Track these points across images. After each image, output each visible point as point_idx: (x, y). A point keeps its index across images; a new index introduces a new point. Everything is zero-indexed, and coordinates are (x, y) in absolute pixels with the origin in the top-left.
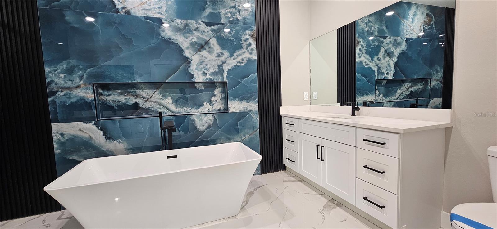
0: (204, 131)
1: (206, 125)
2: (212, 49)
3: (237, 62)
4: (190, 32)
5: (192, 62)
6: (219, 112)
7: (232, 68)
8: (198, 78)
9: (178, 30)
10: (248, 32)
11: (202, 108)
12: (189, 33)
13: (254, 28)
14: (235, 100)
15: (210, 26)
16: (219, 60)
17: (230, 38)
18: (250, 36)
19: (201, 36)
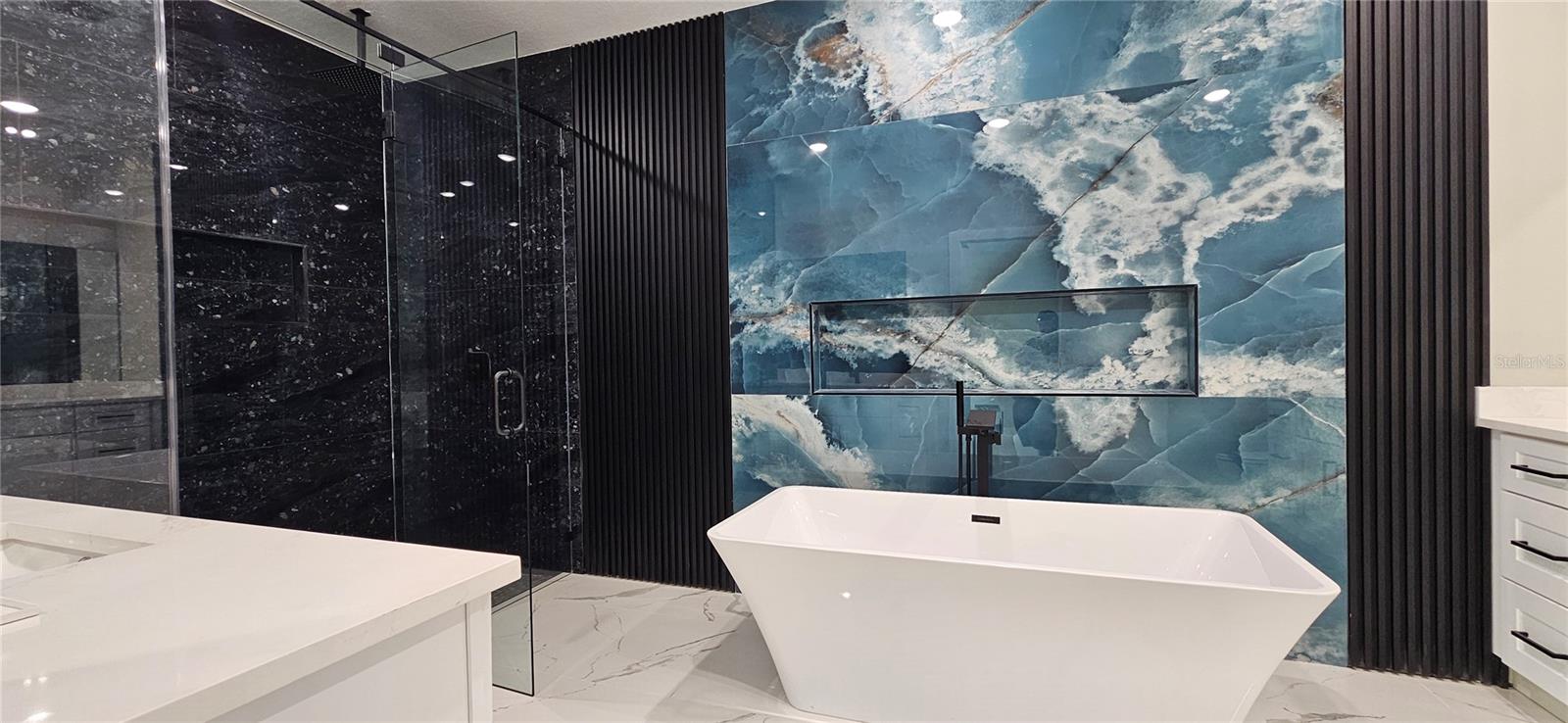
0: (1095, 455)
1: (1107, 434)
2: (1141, 177)
3: (1247, 211)
4: (1066, 132)
5: (1067, 227)
6: (1159, 391)
7: (1219, 233)
8: (1083, 277)
9: (1025, 134)
10: (1301, 90)
11: (1093, 376)
12: (1062, 138)
13: (1336, 66)
14: (1232, 353)
15: (1137, 100)
16: (1166, 209)
17: (1218, 126)
18: (1314, 102)
19: (1102, 140)
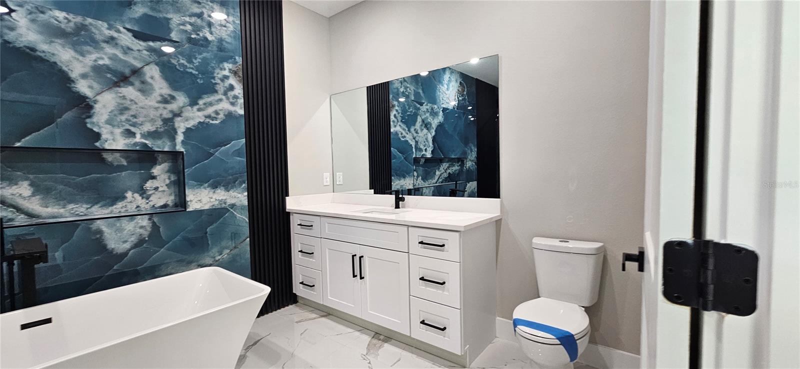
0: (125, 254)
1: (133, 239)
2: (149, 86)
3: (206, 117)
4: (94, 43)
5: (97, 107)
6: (163, 210)
7: (193, 126)
8: (112, 141)
10: (228, 66)
11: (120, 205)
12: (90, 46)
13: (239, 60)
14: (202, 187)
15: (145, 40)
16: (165, 108)
17: (191, 70)
18: (232, 73)
19: (121, 56)
